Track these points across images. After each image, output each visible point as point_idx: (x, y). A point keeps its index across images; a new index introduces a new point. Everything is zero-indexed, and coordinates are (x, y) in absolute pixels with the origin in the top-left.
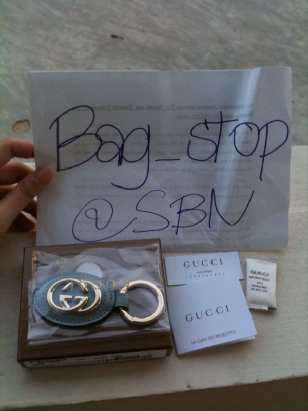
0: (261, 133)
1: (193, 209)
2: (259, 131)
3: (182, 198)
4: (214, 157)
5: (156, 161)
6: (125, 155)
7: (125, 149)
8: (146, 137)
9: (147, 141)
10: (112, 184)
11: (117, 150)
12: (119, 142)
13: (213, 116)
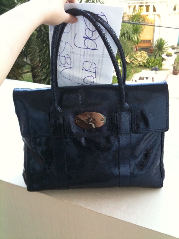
1: (66, 61)
3: (70, 58)
4: (84, 69)
5: (84, 51)
6: (87, 39)
7: (89, 40)
8: (93, 48)
9: (92, 49)
10: (76, 34)
11: (89, 37)
12: (92, 38)
13: (98, 70)
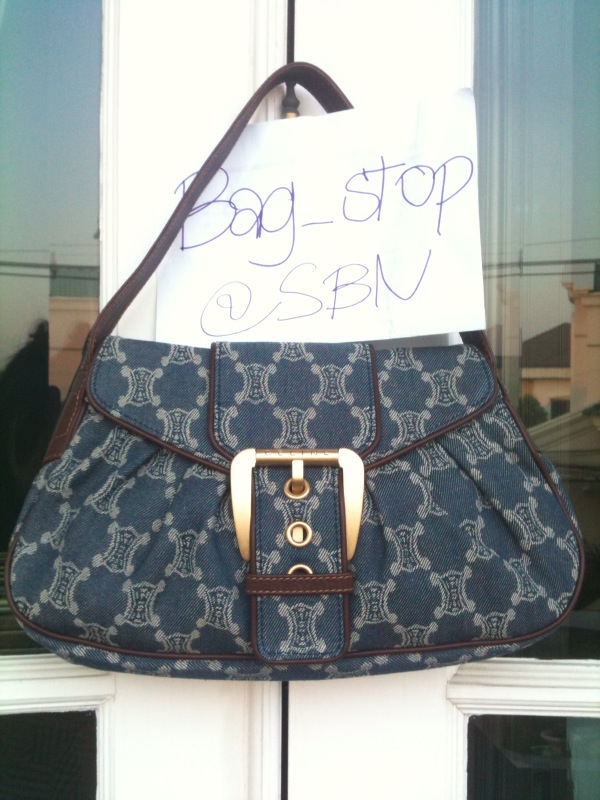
2: (434, 174)
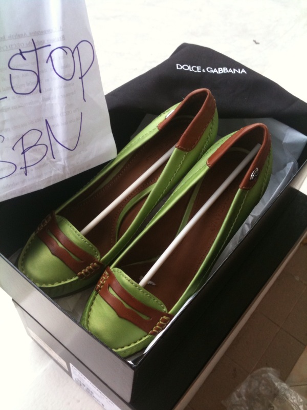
0: (74, 55)
